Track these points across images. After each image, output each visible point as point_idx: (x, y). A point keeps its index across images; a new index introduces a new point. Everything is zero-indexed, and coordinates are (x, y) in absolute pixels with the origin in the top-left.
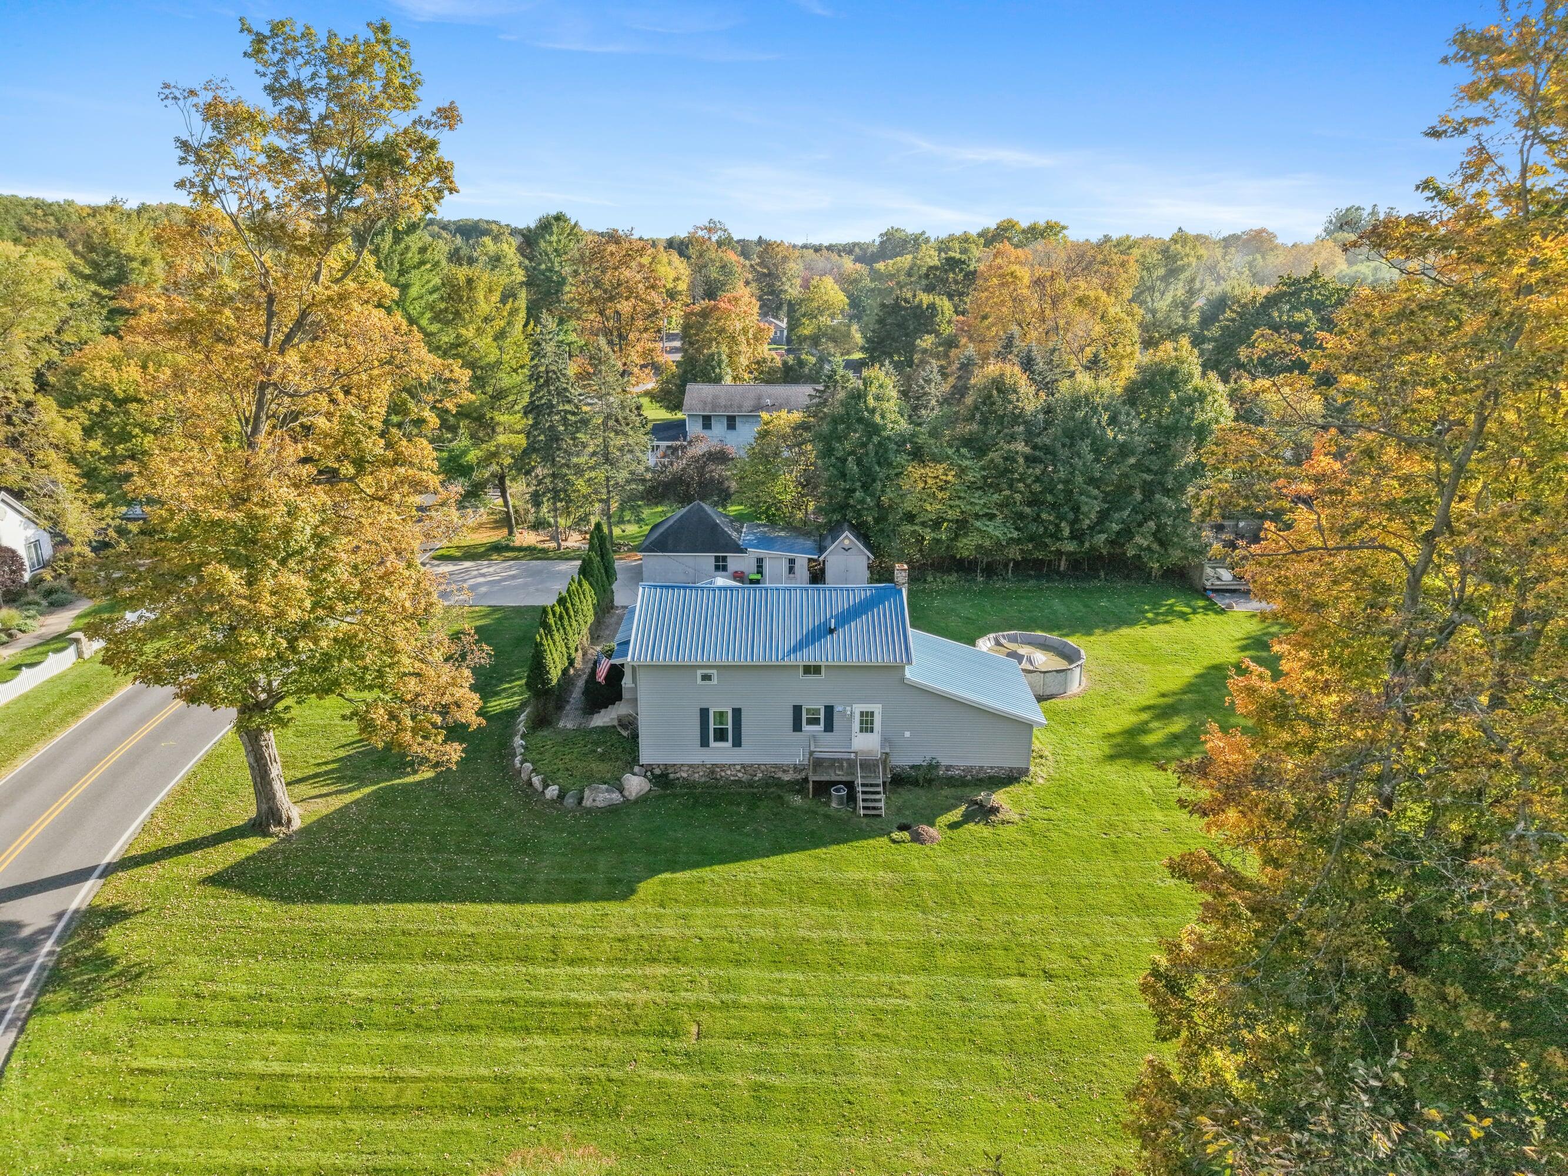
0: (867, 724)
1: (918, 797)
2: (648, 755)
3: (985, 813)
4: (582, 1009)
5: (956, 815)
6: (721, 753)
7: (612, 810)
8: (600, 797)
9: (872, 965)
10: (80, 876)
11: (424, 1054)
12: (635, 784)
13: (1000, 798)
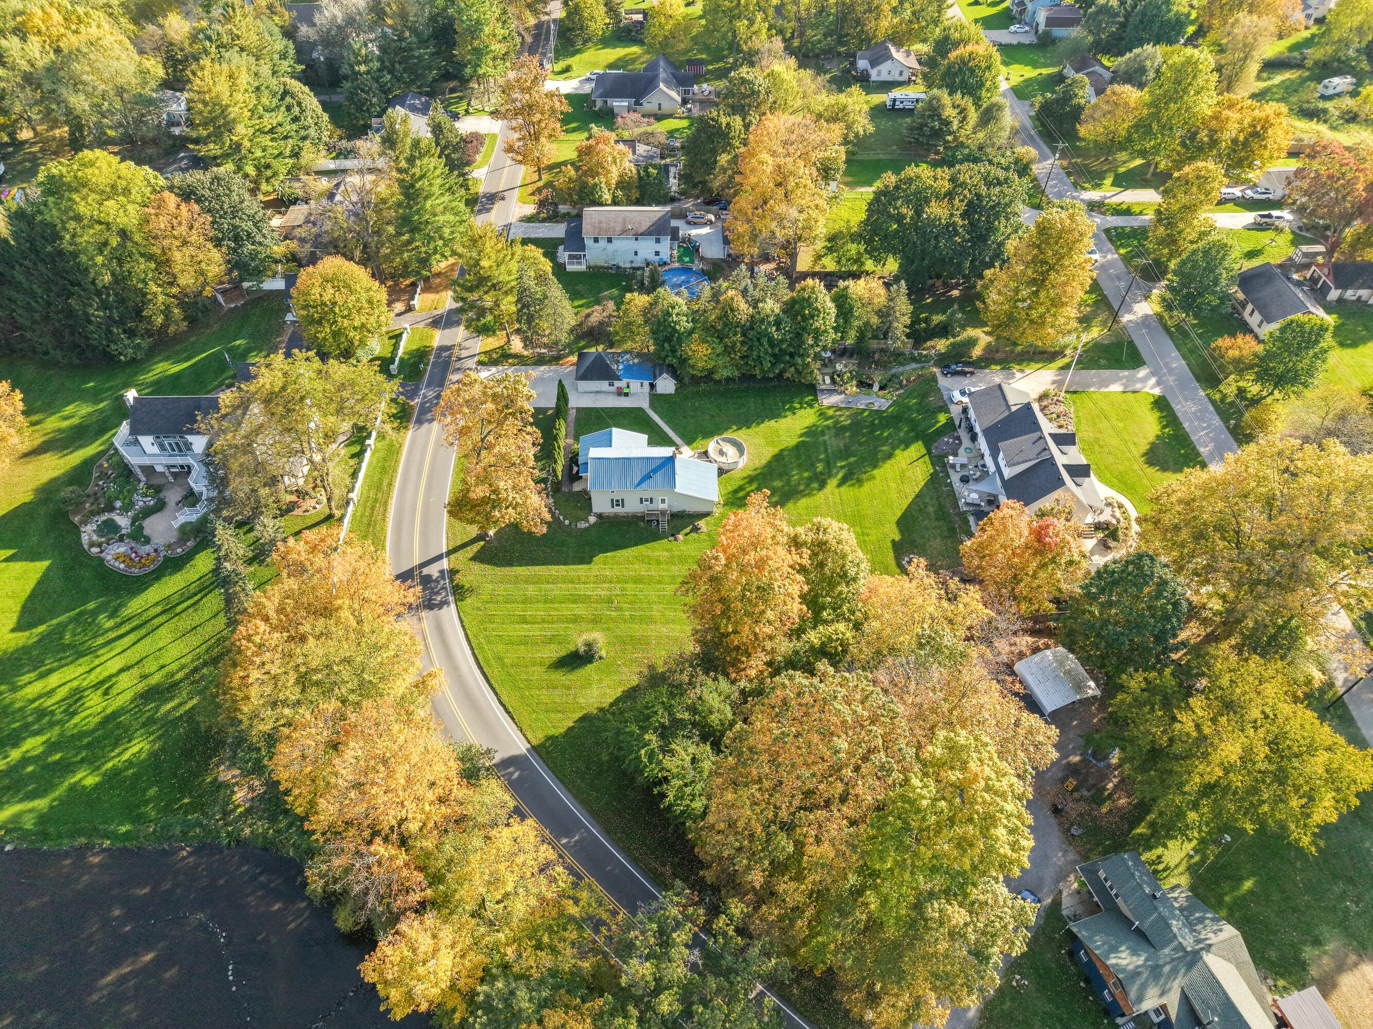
0: (663, 501)
1: (678, 522)
2: (596, 509)
3: (696, 529)
4: (589, 597)
5: (688, 530)
6: (618, 510)
7: (586, 529)
8: (582, 525)
9: (659, 582)
10: (439, 558)
11: (555, 609)
12: (592, 519)
13: (702, 523)
